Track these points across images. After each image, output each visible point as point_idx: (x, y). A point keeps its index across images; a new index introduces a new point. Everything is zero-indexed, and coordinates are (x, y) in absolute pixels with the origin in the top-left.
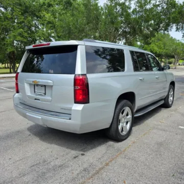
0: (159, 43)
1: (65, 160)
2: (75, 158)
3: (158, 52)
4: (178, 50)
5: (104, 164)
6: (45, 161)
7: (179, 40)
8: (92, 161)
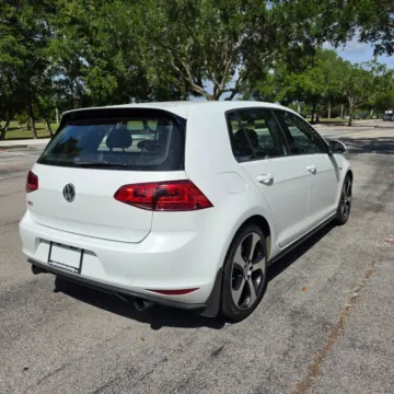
0: (316, 72)
1: (189, 362)
2: (216, 354)
3: (313, 90)
4: (356, 86)
5: (305, 368)
6: (131, 372)
7: (356, 65)
8: (268, 364)
